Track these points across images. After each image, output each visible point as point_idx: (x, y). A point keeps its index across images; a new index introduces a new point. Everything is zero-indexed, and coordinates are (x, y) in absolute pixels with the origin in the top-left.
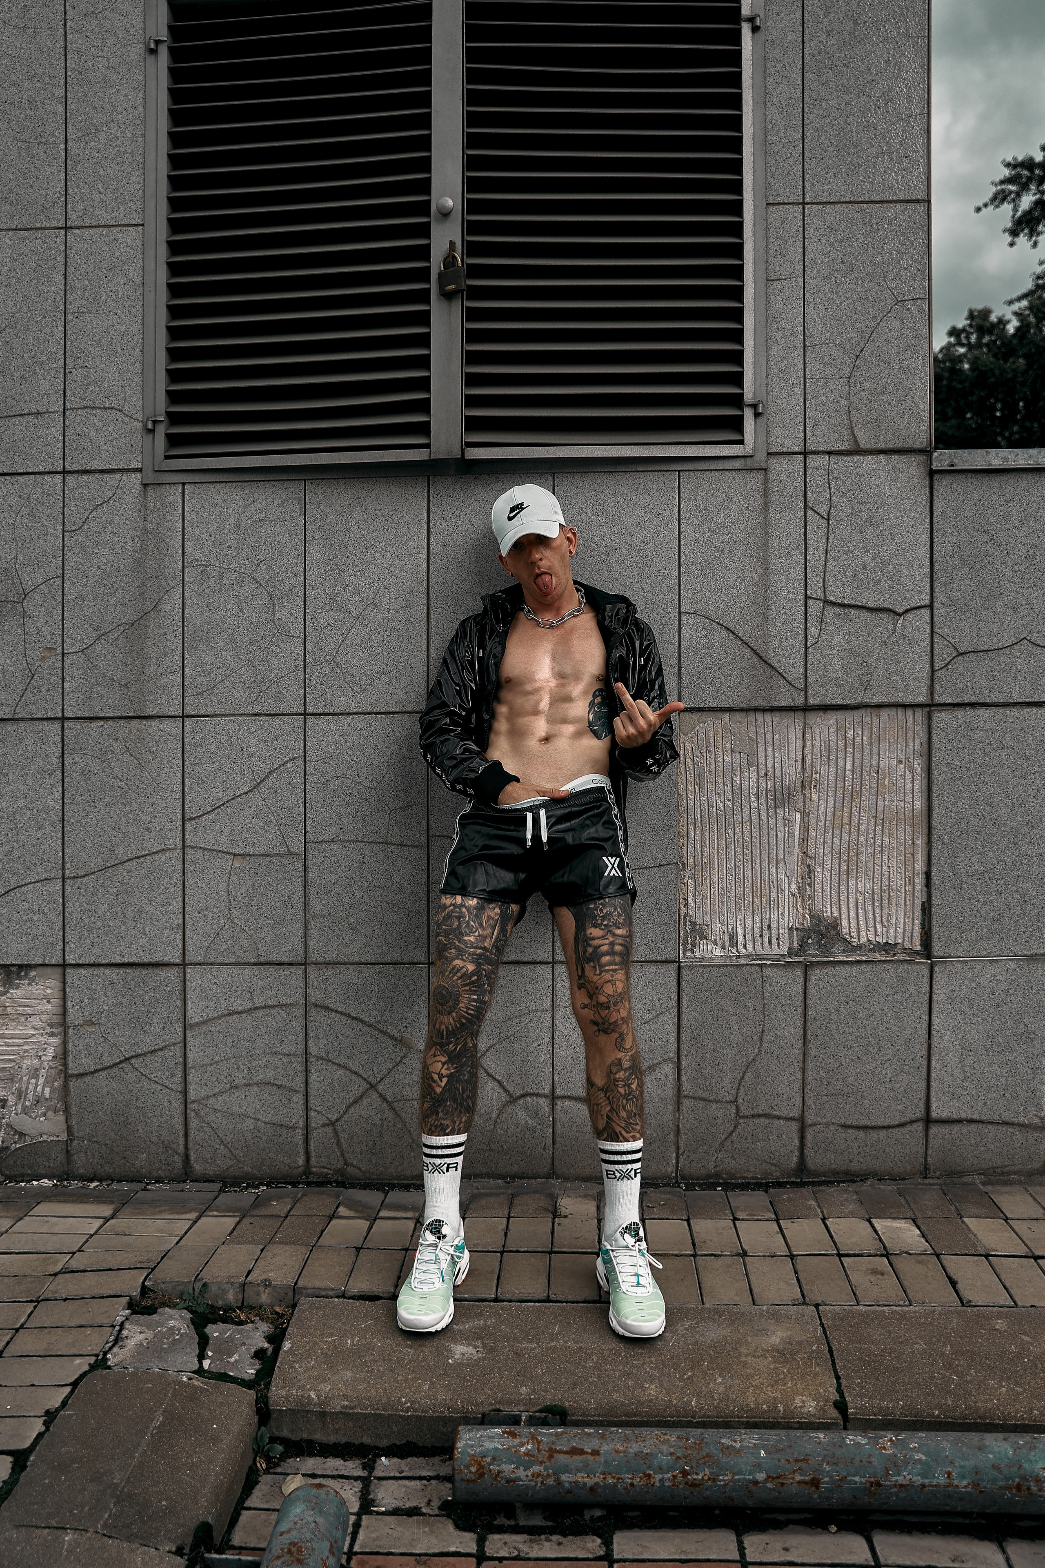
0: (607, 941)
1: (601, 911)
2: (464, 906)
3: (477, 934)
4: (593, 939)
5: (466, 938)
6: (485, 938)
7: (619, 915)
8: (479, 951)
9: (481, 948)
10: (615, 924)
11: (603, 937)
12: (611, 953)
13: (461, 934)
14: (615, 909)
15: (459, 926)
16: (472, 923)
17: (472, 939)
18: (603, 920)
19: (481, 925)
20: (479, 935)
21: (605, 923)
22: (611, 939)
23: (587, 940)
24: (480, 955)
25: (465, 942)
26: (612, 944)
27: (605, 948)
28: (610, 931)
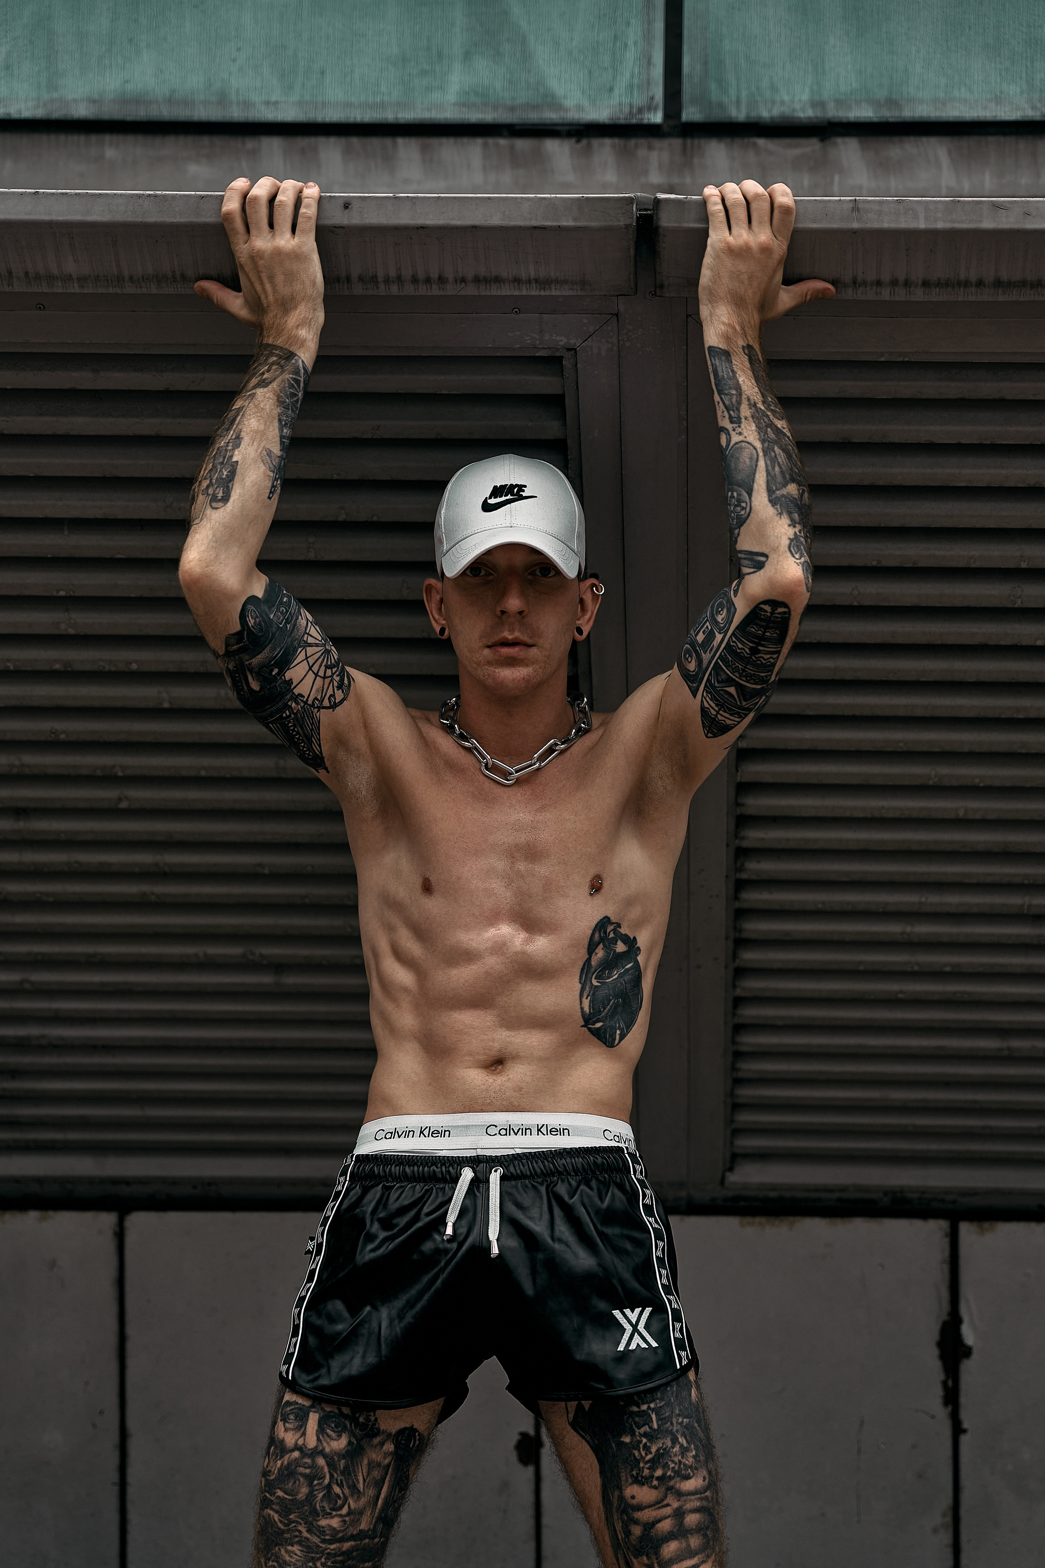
0: (668, 1511)
1: (647, 1449)
2: (322, 1453)
3: (344, 1511)
4: (640, 1508)
5: (323, 1522)
6: (361, 1513)
7: (684, 1451)
8: (347, 1545)
9: (352, 1538)
10: (677, 1473)
11: (658, 1504)
12: (680, 1532)
13: (315, 1513)
14: (675, 1441)
15: (311, 1495)
16: (337, 1490)
17: (335, 1523)
18: (653, 1469)
19: (354, 1488)
20: (348, 1514)
21: (659, 1473)
22: (676, 1505)
23: (628, 1509)
24: (348, 1554)
25: (321, 1531)
26: (679, 1514)
27: (666, 1526)
28: (670, 1489)
